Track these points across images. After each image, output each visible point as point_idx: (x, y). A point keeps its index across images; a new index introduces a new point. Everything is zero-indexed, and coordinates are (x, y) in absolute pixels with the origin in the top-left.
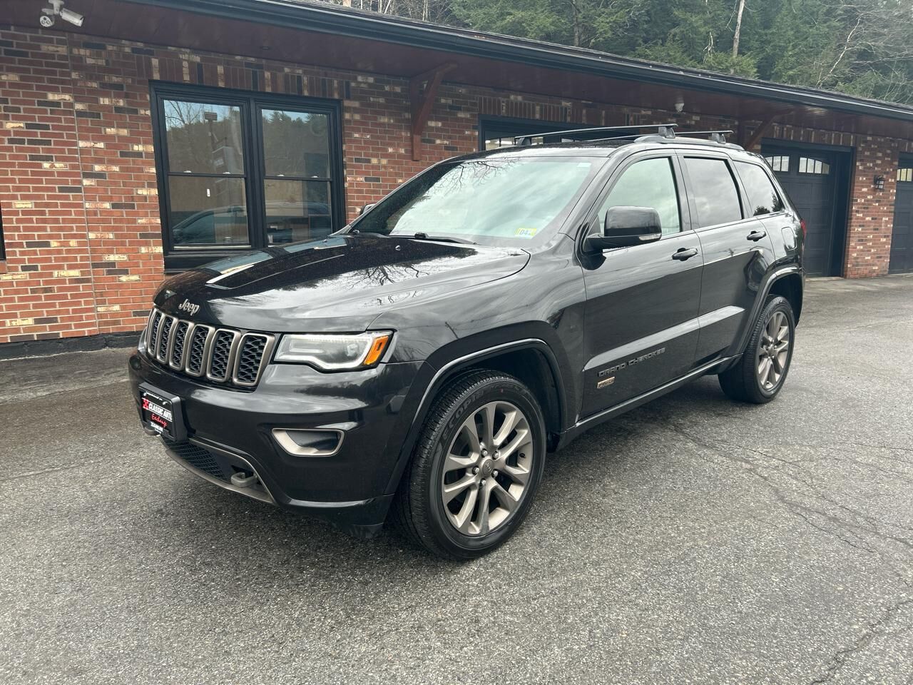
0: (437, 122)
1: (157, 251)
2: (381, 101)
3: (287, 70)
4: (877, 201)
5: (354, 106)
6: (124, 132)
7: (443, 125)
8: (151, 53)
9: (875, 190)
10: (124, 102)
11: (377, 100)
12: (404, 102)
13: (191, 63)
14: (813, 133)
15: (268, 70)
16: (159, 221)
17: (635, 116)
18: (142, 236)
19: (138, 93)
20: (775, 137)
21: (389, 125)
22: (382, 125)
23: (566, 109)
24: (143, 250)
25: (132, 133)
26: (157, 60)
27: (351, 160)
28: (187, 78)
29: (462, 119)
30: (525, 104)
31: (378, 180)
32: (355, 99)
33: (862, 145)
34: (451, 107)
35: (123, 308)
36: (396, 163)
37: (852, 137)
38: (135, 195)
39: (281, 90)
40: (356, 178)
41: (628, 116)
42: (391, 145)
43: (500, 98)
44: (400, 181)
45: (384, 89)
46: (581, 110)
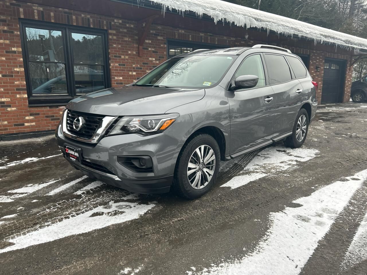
0: (149, 41)
1: (24, 97)
2: (125, 31)
3: (83, 15)
4: (317, 76)
5: (113, 32)
6: (8, 42)
7: (152, 42)
8: (20, 6)
9: (316, 71)
10: (7, 28)
11: (123, 30)
12: (135, 32)
13: (39, 11)
14: (295, 49)
15: (74, 15)
16: (25, 83)
17: (229, 40)
18: (17, 89)
19: (14, 24)
21: (129, 41)
22: (126, 41)
23: (202, 36)
24: (18, 96)
25: (11, 42)
26: (22, 9)
27: (112, 56)
28: (36, 18)
29: (159, 39)
30: (185, 34)
31: (124, 65)
32: (114, 30)
33: (312, 54)
34: (155, 34)
35: (9, 123)
36: (132, 58)
38: (13, 71)
39: (80, 25)
40: (115, 64)
41: (226, 40)
42: (130, 50)
43: (175, 31)
44: (134, 66)
45: (126, 26)
46: (208, 37)
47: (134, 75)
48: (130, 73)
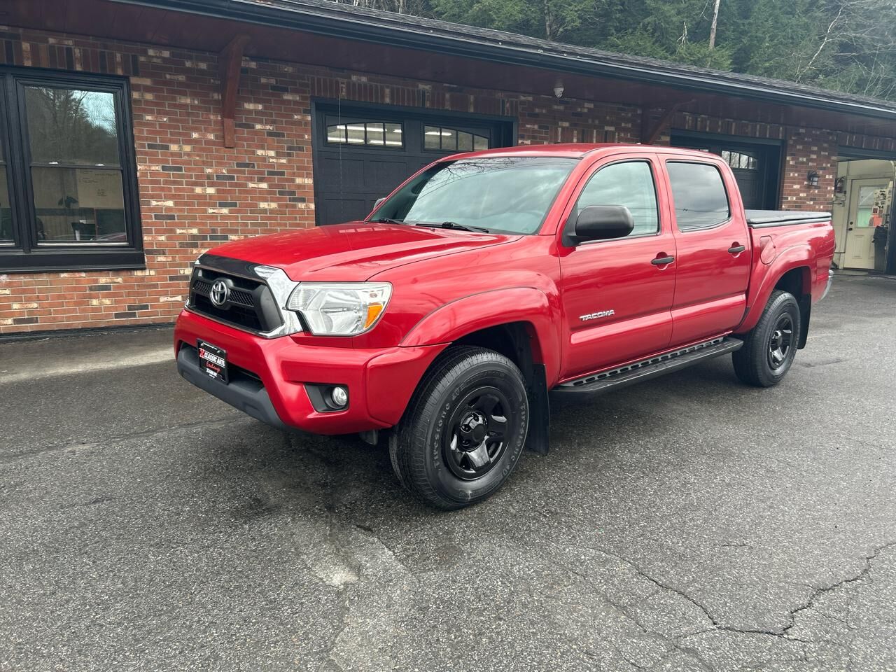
0: (257, 105)
2: (180, 79)
3: (51, 41)
4: (811, 200)
5: (144, 83)
7: (265, 108)
9: (809, 187)
12: (212, 81)
14: (734, 124)
15: (27, 40)
17: (512, 102)
20: (687, 128)
21: (193, 107)
22: (184, 106)
27: (143, 146)
29: (289, 101)
30: (371, 86)
31: (179, 169)
32: (145, 75)
33: (793, 138)
34: (274, 88)
36: (202, 150)
37: (781, 128)
39: (45, 64)
40: (150, 166)
41: (503, 101)
42: (196, 130)
43: (339, 79)
44: (209, 171)
45: (184, 64)
46: (444, 95)
47: (211, 196)
48: (198, 190)
